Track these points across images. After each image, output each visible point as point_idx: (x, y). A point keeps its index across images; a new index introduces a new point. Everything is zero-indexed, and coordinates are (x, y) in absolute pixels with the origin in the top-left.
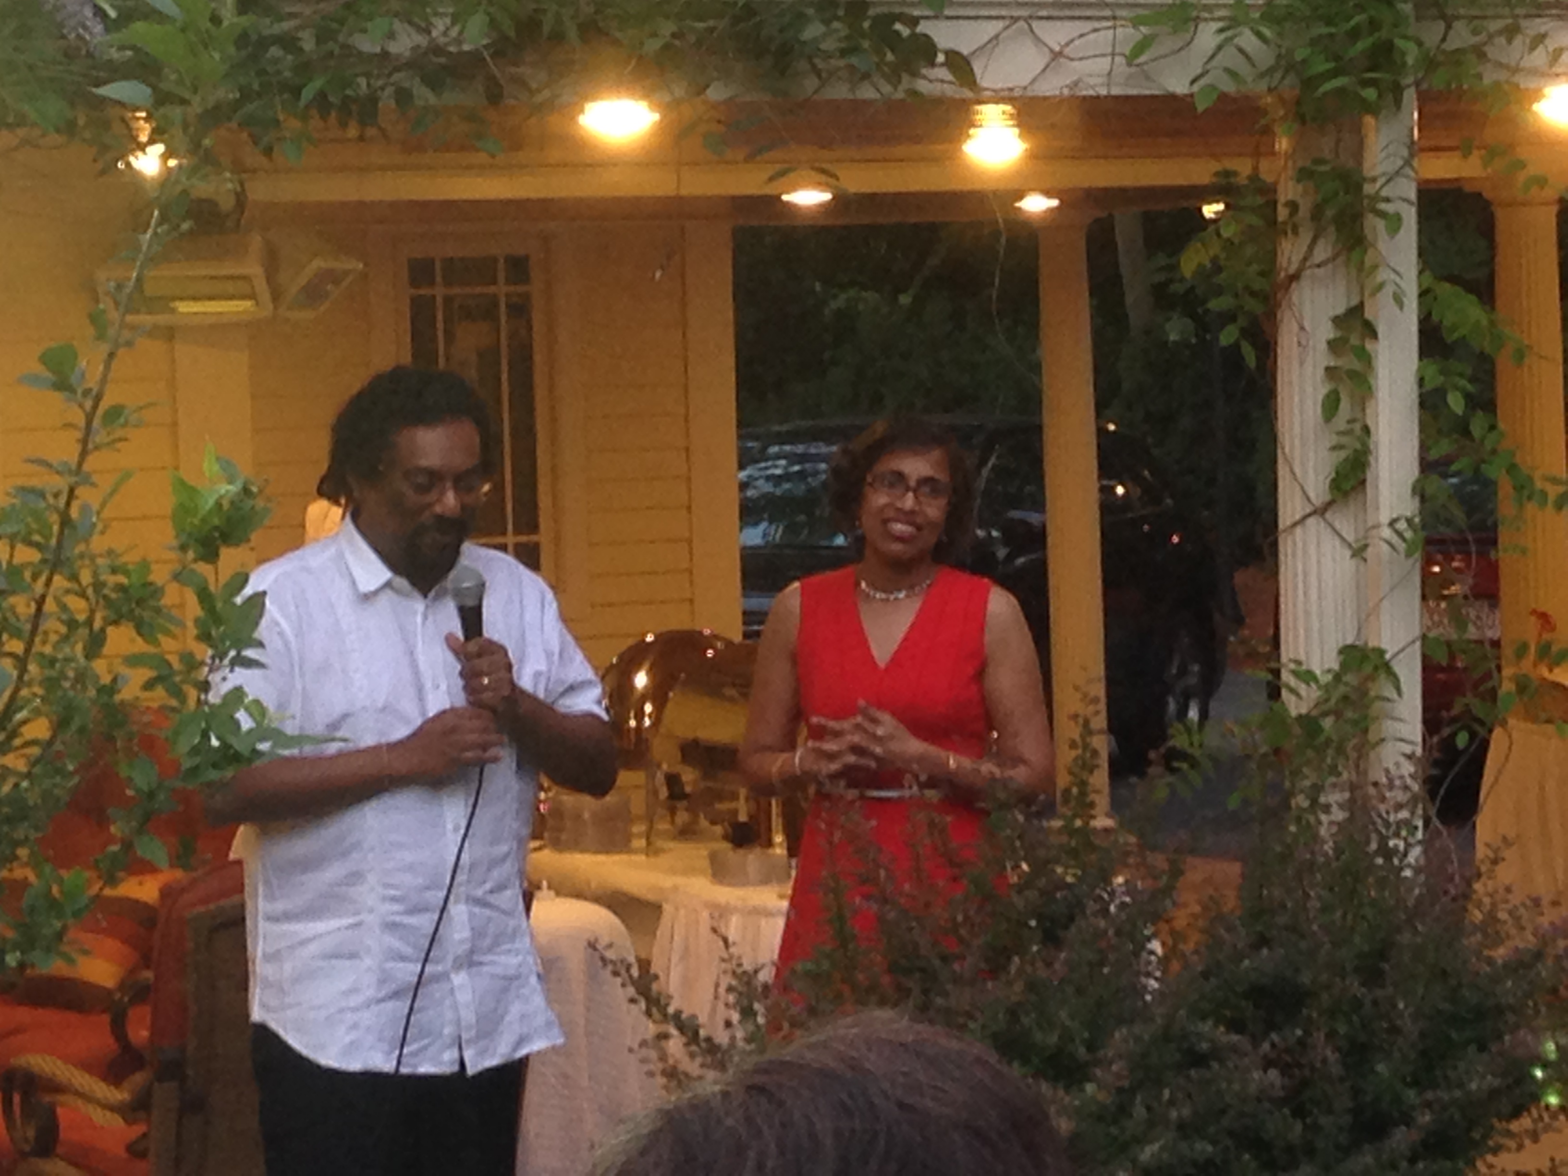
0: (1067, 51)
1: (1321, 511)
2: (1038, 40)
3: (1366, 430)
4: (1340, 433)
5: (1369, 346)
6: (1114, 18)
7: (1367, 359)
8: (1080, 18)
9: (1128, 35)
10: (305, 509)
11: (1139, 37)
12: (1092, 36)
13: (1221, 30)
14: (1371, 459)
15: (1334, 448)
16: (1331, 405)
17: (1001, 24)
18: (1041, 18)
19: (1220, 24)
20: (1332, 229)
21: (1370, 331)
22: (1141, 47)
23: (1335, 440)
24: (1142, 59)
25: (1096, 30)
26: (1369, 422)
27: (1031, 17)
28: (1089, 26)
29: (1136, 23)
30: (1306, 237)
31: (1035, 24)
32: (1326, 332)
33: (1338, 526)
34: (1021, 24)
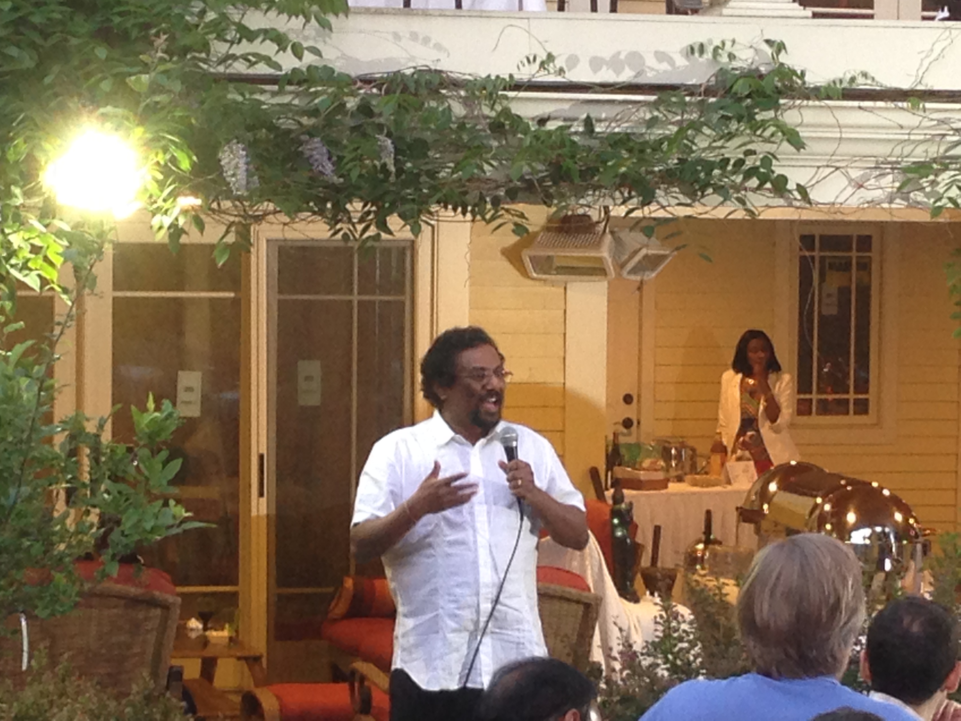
6: (893, 168)
8: (873, 168)
10: (721, 376)
18: (854, 168)
22: (905, 184)
25: (882, 174)
29: (904, 171)
31: (851, 172)
34: (841, 170)
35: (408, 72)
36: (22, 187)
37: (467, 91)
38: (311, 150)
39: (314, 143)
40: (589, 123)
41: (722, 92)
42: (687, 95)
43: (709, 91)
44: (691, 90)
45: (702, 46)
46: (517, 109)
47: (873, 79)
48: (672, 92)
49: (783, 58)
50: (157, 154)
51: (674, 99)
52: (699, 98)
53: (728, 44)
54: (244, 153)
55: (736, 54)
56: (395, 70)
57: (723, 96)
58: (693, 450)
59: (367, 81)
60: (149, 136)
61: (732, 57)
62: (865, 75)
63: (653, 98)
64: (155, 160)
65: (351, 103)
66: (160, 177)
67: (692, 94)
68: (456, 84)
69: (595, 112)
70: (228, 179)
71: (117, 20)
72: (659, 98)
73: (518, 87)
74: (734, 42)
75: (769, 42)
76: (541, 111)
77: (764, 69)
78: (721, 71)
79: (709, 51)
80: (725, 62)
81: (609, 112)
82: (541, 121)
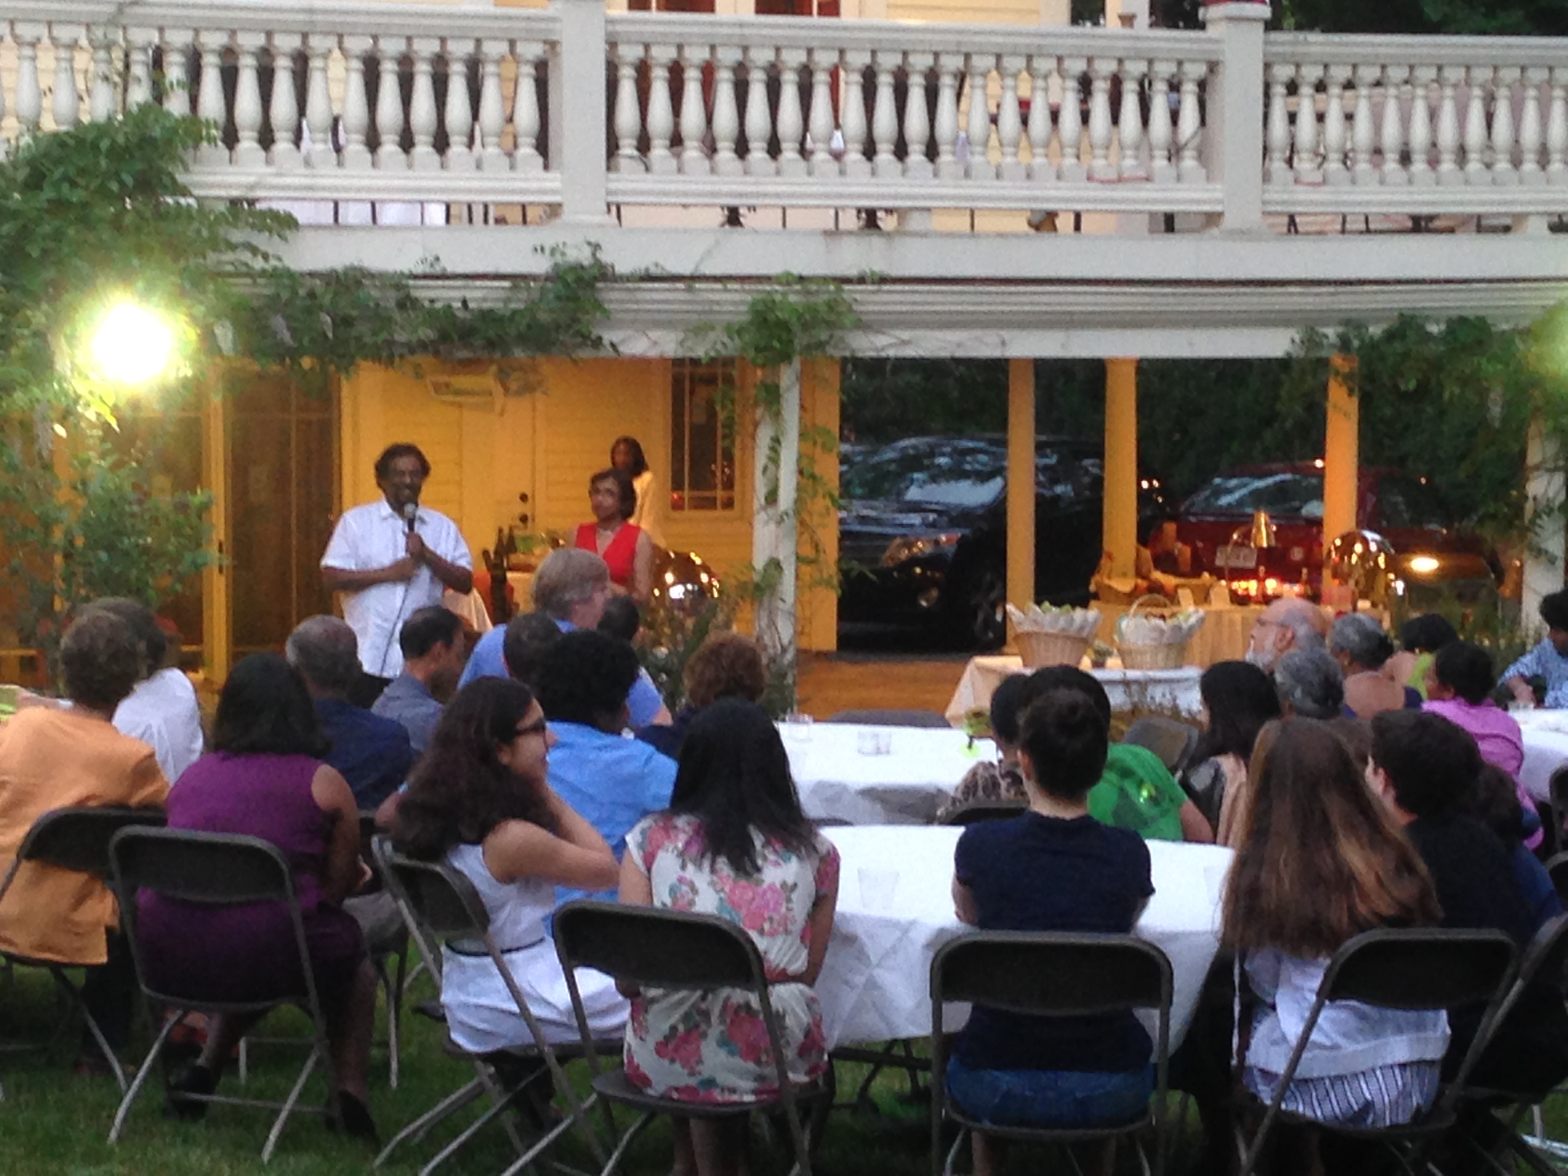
0: (658, 341)
2: (647, 337)
4: (768, 480)
6: (677, 329)
9: (683, 335)
12: (668, 335)
13: (717, 334)
14: (779, 489)
15: (766, 485)
16: (765, 470)
17: (634, 331)
18: (651, 329)
20: (769, 407)
21: (780, 444)
23: (766, 482)
25: (670, 333)
27: (646, 329)
29: (685, 331)
31: (648, 332)
32: (769, 442)
33: (769, 514)
34: (641, 331)
35: (340, 269)
37: (380, 281)
38: (276, 323)
39: (277, 318)
40: (465, 302)
41: (555, 279)
42: (533, 281)
43: (547, 278)
44: (534, 278)
45: (542, 249)
46: (415, 293)
47: (662, 268)
48: (520, 279)
49: (599, 255)
51: (522, 284)
52: (540, 283)
53: (561, 247)
54: (231, 326)
55: (567, 253)
56: (329, 267)
57: (557, 282)
59: (312, 275)
61: (563, 254)
62: (657, 265)
63: (508, 284)
65: (302, 292)
67: (536, 280)
68: (372, 276)
69: (469, 294)
70: (221, 344)
72: (513, 284)
73: (416, 277)
74: (564, 244)
75: (589, 243)
76: (432, 294)
77: (586, 263)
78: (556, 265)
79: (547, 251)
80: (559, 259)
81: (478, 294)
82: (432, 301)
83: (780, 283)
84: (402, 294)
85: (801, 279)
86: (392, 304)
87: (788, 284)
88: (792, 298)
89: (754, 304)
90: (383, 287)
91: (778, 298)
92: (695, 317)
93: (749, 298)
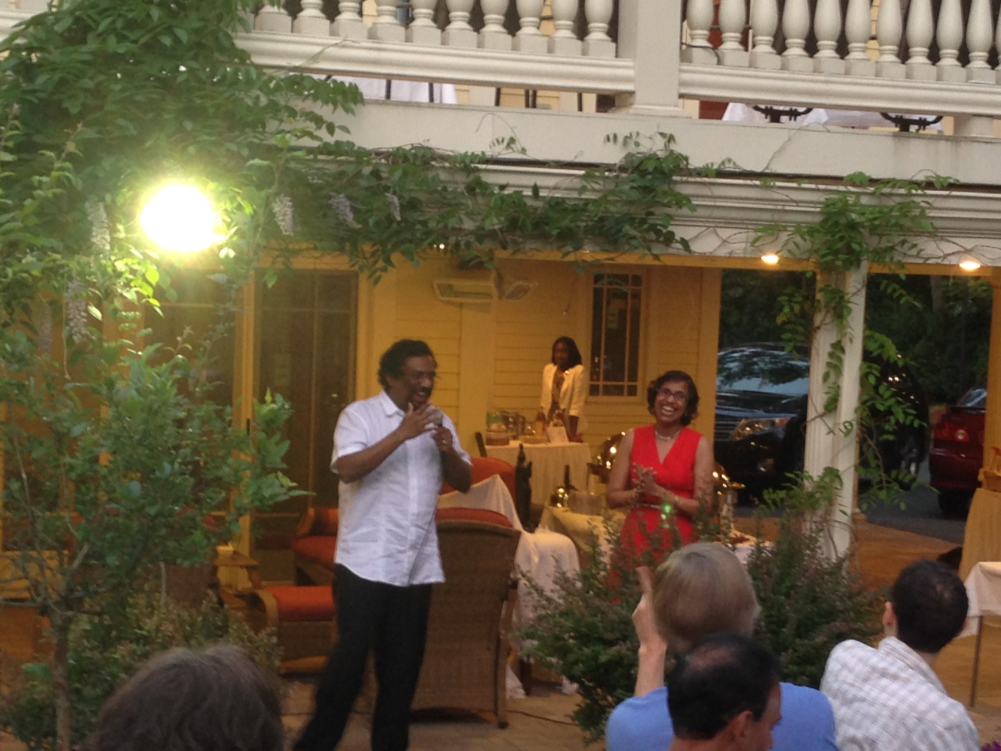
0: (728, 240)
1: (821, 416)
2: (717, 235)
3: (839, 387)
4: (829, 388)
5: (842, 356)
6: (748, 229)
7: (840, 360)
8: (735, 228)
9: (752, 235)
11: (756, 236)
12: (739, 235)
13: (789, 235)
14: (840, 398)
15: (826, 393)
16: (826, 377)
17: (704, 228)
18: (721, 227)
19: (790, 233)
20: (832, 312)
21: (843, 351)
22: (756, 240)
23: (828, 390)
24: (756, 244)
25: (740, 233)
26: (840, 384)
27: (716, 227)
28: (737, 231)
29: (756, 231)
30: (823, 313)
31: (718, 230)
32: (829, 349)
33: (827, 422)
34: (711, 229)
35: (408, 148)
36: (124, 225)
37: (450, 163)
38: (338, 203)
39: (339, 198)
40: (536, 189)
41: (630, 170)
42: (607, 171)
43: (622, 169)
44: (609, 168)
45: (615, 137)
46: (488, 179)
47: (735, 164)
48: (595, 168)
49: (672, 146)
50: (225, 204)
51: (597, 174)
52: (615, 174)
53: (634, 137)
54: (290, 204)
55: (641, 142)
56: (398, 146)
57: (632, 173)
58: (523, 418)
59: (378, 154)
60: (221, 189)
61: (637, 144)
62: (729, 160)
63: (582, 172)
64: (224, 208)
65: (367, 170)
66: (229, 220)
67: (610, 170)
68: (443, 158)
69: (541, 181)
70: (279, 223)
71: (198, 101)
72: (587, 173)
73: (488, 161)
74: (638, 134)
75: (662, 135)
76: (503, 179)
77: (660, 154)
78: (629, 156)
79: (620, 139)
80: (632, 149)
81: (551, 182)
82: (503, 187)
83: (854, 185)
84: (472, 178)
85: (873, 181)
86: (461, 188)
87: (861, 185)
88: (864, 200)
89: (827, 204)
90: (452, 170)
91: (851, 200)
92: (767, 216)
93: (822, 198)
